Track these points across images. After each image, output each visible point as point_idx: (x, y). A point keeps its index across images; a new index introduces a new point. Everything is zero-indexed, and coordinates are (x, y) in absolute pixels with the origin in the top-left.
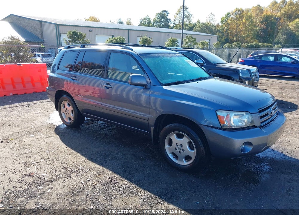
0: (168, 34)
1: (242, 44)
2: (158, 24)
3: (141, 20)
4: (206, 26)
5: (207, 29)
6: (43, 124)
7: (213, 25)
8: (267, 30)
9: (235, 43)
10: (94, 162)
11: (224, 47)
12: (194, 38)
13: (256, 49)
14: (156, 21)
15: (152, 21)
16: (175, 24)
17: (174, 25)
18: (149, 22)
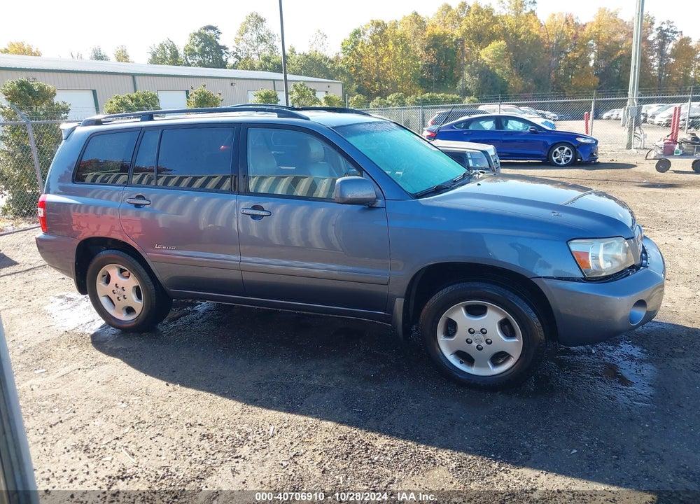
0: (229, 82)
1: (406, 97)
2: (198, 58)
3: (154, 50)
4: (313, 60)
5: (315, 66)
6: (45, 336)
7: (326, 59)
8: (439, 65)
9: (392, 96)
10: (269, 408)
11: (371, 105)
12: (311, 89)
13: (442, 107)
14: (192, 53)
15: (181, 52)
16: (240, 59)
17: (236, 60)
18: (175, 55)
